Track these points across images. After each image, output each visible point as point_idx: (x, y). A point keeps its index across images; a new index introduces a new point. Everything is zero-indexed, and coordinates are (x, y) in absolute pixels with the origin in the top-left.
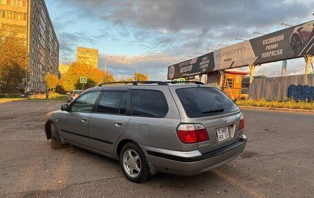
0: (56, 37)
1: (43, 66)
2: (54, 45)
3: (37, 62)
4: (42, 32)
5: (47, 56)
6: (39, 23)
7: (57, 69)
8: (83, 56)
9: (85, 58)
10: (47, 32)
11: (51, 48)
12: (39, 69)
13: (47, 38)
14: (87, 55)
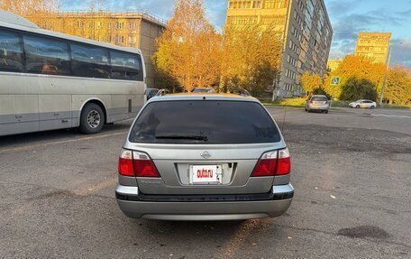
0: (328, 23)
1: (302, 63)
2: (324, 34)
3: (295, 58)
4: (308, 19)
5: (311, 49)
6: (305, 7)
7: (324, 66)
8: (366, 44)
9: (367, 48)
10: (315, 18)
11: (318, 38)
12: (296, 68)
13: (315, 26)
14: (373, 43)
